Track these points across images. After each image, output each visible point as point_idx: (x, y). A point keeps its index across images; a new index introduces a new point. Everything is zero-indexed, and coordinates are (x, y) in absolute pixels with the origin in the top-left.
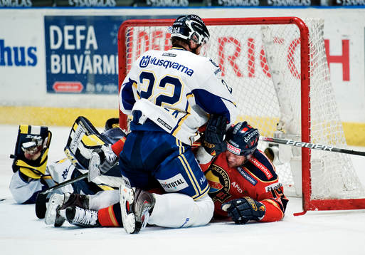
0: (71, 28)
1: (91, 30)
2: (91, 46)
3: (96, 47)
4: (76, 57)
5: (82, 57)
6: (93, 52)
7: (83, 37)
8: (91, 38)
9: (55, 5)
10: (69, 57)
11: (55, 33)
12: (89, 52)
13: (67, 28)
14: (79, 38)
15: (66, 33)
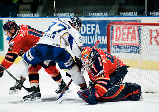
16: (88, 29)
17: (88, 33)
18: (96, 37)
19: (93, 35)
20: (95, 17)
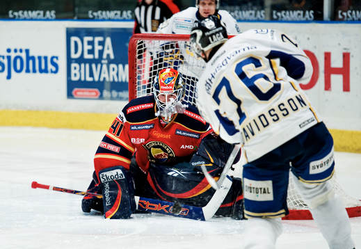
0: (90, 39)
1: (108, 41)
2: (108, 55)
3: (112, 57)
4: (94, 66)
5: (99, 66)
6: (110, 62)
7: (101, 48)
8: (108, 49)
9: (76, 18)
10: (87, 66)
11: (76, 43)
12: (106, 62)
13: (87, 39)
14: (98, 48)
15: (85, 43)
16: (87, 47)
17: (87, 56)
18: (105, 67)
19: (98, 61)
20: (103, 20)
